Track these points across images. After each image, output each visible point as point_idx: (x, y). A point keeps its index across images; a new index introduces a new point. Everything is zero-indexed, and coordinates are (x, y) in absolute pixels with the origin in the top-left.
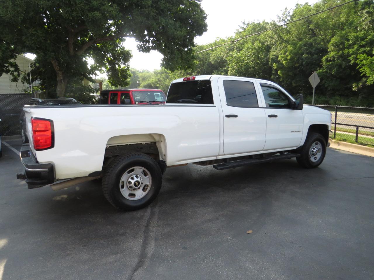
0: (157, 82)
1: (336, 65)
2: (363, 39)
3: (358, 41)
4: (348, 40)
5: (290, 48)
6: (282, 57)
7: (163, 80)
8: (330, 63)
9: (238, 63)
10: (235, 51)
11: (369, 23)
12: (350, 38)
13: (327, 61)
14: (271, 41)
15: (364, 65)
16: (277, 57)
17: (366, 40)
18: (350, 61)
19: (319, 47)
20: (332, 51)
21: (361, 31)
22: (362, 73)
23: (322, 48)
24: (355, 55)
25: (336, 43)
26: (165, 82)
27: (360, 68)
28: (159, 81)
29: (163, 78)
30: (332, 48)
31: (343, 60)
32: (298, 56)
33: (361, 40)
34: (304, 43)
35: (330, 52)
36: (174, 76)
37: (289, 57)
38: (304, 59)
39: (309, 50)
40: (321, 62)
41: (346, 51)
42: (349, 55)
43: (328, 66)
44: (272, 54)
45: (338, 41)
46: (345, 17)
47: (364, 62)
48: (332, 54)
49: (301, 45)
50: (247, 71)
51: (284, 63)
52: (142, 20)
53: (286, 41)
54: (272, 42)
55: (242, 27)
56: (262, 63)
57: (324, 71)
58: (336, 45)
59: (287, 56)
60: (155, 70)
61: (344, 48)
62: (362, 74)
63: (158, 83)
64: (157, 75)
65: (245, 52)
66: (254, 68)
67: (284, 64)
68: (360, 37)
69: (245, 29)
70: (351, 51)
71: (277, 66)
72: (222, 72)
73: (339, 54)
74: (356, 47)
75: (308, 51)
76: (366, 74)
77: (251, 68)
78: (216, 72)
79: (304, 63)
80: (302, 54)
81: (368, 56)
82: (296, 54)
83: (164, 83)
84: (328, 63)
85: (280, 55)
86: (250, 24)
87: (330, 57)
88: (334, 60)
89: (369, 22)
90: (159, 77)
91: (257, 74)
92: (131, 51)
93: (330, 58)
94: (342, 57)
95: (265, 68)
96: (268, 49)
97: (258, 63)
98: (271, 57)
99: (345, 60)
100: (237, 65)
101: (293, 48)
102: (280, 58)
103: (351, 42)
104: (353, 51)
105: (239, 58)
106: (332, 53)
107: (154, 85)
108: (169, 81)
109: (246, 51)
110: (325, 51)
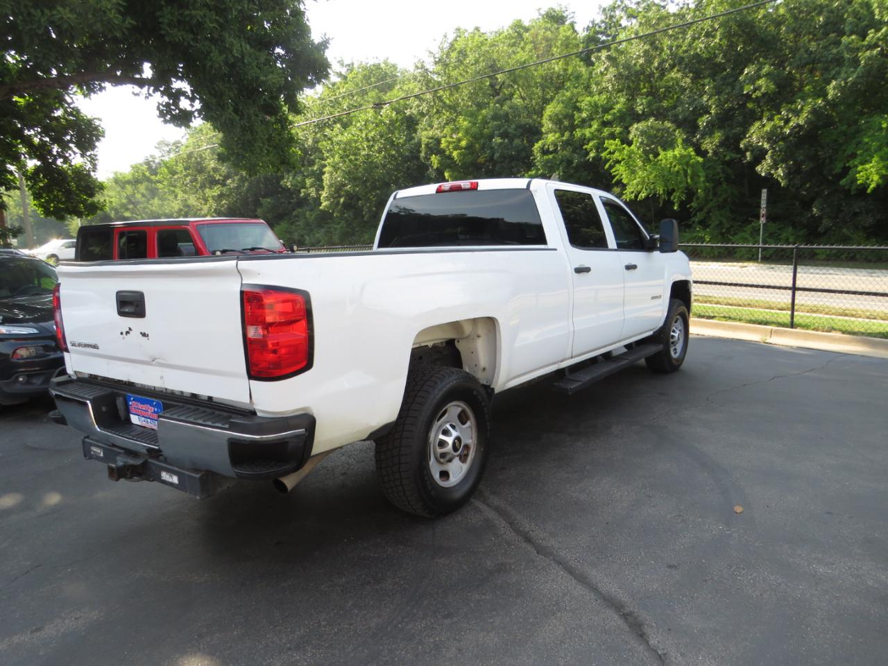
0: (124, 207)
1: (562, 161)
2: (606, 110)
3: (597, 112)
4: (579, 110)
5: (464, 123)
6: (450, 143)
7: (143, 199)
8: (551, 156)
9: (348, 156)
10: (338, 129)
11: (613, 79)
12: (583, 105)
13: (545, 152)
14: (418, 106)
15: (618, 162)
16: (438, 141)
17: (612, 111)
18: (587, 153)
19: (523, 123)
20: (551, 132)
21: (600, 93)
22: (615, 176)
23: (527, 124)
24: (595, 141)
25: (557, 115)
26: (149, 206)
27: (611, 167)
28: (130, 202)
29: (143, 195)
30: (550, 125)
31: (574, 151)
32: (482, 141)
33: (602, 112)
34: (492, 113)
35: (547, 133)
36: (172, 189)
37: (464, 143)
38: (496, 147)
39: (503, 129)
40: (531, 153)
41: (578, 133)
42: (584, 140)
43: (545, 163)
44: (424, 135)
45: (560, 111)
46: (562, 64)
47: (617, 156)
48: (551, 138)
49: (486, 116)
50: (369, 174)
51: (455, 154)
52: (184, 39)
53: (450, 107)
54: (421, 108)
55: (338, 71)
56: (401, 155)
57: (540, 172)
58: (557, 120)
59: (459, 140)
60: (116, 173)
61: (572, 128)
62: (615, 179)
63: (127, 209)
64: (123, 188)
65: (361, 130)
66: (384, 166)
67: (456, 158)
68: (602, 106)
69: (345, 78)
70: (587, 132)
71: (440, 163)
72: (307, 177)
73: (564, 138)
74: (595, 126)
75: (501, 131)
76: (621, 179)
77: (377, 168)
78: (291, 178)
79: (497, 155)
80: (491, 137)
81: (623, 143)
82: (476, 137)
83: (145, 208)
84: (546, 157)
85: (443, 137)
86: (355, 66)
87: (548, 143)
88: (555, 151)
89: (614, 76)
90: (129, 194)
91: (392, 181)
92: (100, 120)
93: (549, 145)
94: (571, 145)
95: (408, 169)
96: (411, 124)
97: (393, 156)
98: (424, 140)
99: (578, 151)
100: (345, 161)
101: (470, 122)
102: (443, 145)
103: (584, 115)
104: (593, 133)
105: (348, 143)
106: (550, 135)
107: (116, 214)
108: (160, 202)
109: (363, 128)
110: (534, 132)
